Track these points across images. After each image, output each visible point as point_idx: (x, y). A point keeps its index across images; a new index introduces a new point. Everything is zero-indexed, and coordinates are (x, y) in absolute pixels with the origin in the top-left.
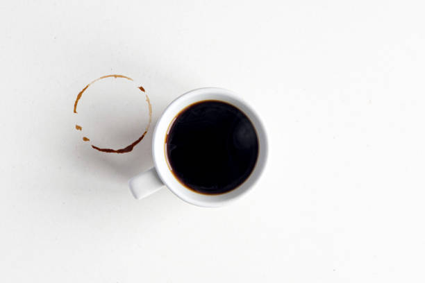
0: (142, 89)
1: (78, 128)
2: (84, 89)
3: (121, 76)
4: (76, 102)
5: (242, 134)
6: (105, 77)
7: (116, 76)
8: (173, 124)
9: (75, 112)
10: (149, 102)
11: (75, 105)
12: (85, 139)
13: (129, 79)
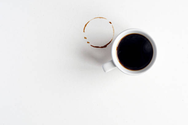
0: (110, 23)
1: (85, 38)
2: (88, 23)
3: (102, 18)
4: (85, 28)
5: (146, 47)
6: (96, 18)
7: (100, 18)
8: (120, 43)
9: (84, 32)
10: (113, 28)
11: (84, 29)
12: (88, 42)
13: (105, 19)
